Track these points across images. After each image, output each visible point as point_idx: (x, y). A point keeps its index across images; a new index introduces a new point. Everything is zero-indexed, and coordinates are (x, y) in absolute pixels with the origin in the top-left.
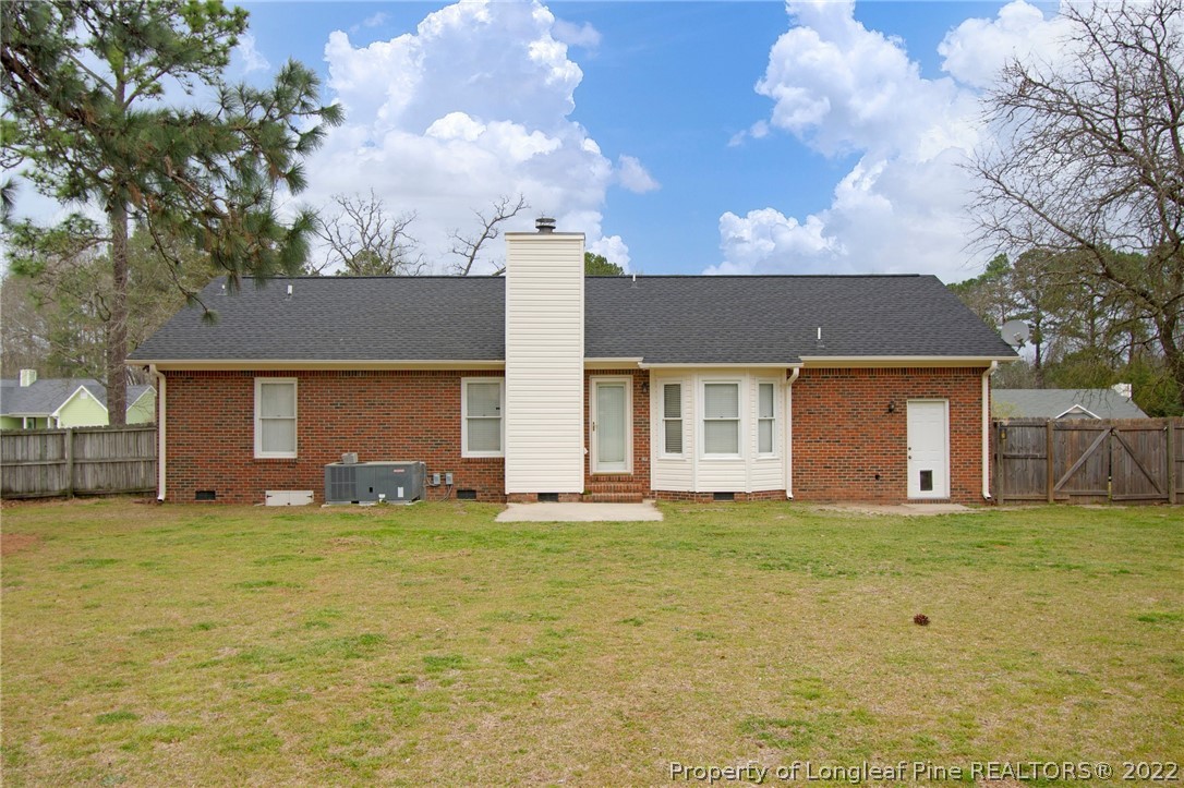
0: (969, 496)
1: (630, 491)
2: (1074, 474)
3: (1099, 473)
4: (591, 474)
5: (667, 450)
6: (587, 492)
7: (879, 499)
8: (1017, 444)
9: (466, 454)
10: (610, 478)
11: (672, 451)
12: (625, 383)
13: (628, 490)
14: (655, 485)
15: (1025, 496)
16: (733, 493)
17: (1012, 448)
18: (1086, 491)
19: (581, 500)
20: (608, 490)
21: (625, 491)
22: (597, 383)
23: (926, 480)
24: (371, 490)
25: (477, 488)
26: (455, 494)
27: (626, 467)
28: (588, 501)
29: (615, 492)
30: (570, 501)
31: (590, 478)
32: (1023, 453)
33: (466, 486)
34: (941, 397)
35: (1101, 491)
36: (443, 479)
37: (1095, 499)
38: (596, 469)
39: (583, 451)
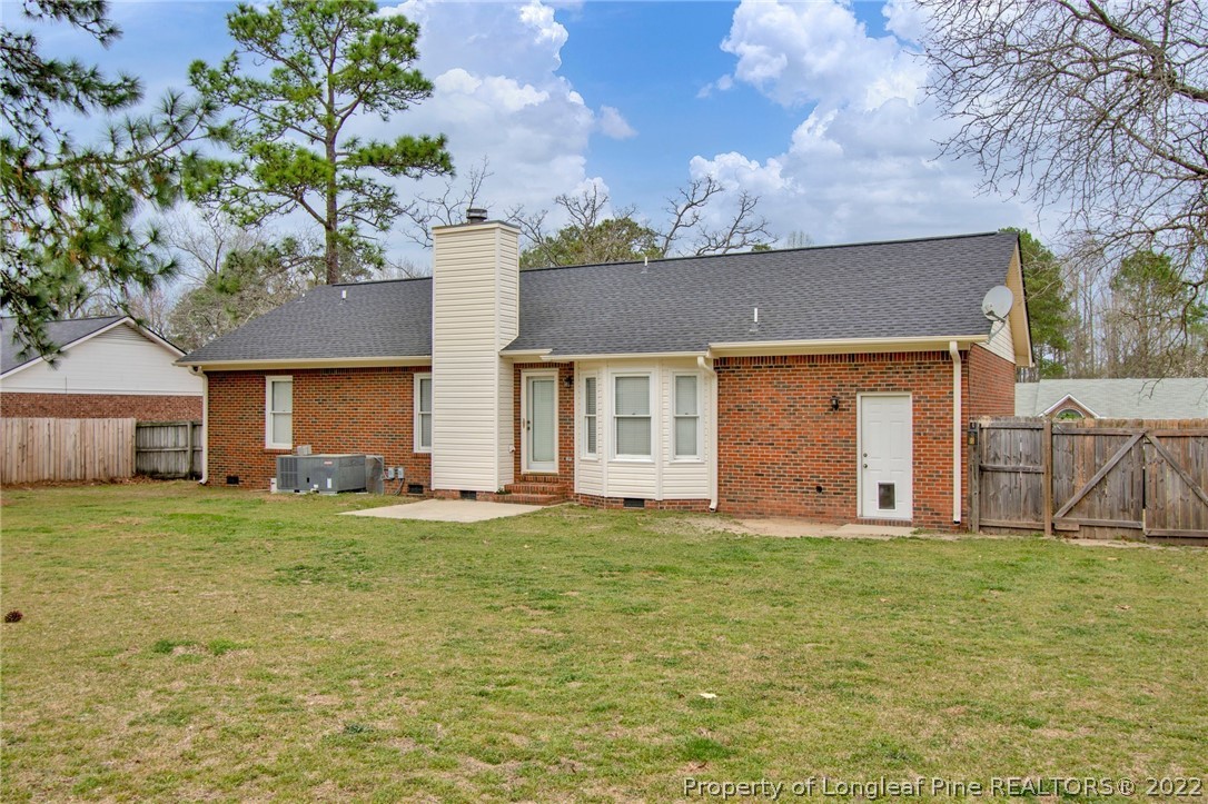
0: (936, 518)
2: (1087, 494)
3: (1127, 496)
4: (521, 473)
5: (589, 450)
6: (506, 491)
7: (819, 516)
8: (1002, 453)
9: (418, 448)
10: (536, 477)
11: (592, 451)
12: (553, 377)
14: (578, 487)
15: (1015, 523)
16: (643, 500)
17: (996, 458)
18: (1106, 520)
20: (526, 491)
22: (528, 378)
23: (887, 495)
24: (308, 480)
25: (420, 484)
26: (405, 489)
27: (552, 468)
30: (487, 500)
31: (520, 477)
32: (1012, 465)
33: (413, 481)
34: (899, 390)
35: (1131, 522)
36: (396, 472)
37: (1121, 533)
38: (524, 470)
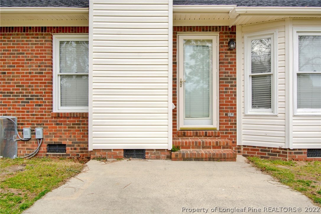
1: (219, 147)
4: (178, 129)
5: (254, 106)
6: (176, 148)
9: (58, 108)
10: (197, 133)
11: (259, 107)
12: (211, 41)
13: (217, 146)
14: (242, 140)
19: (169, 157)
20: (197, 145)
21: (214, 147)
25: (67, 142)
26: (44, 148)
27: (212, 123)
28: (176, 159)
29: (204, 148)
30: (158, 158)
31: (178, 133)
33: (56, 140)
36: (33, 132)
38: (183, 124)
39: (171, 106)
